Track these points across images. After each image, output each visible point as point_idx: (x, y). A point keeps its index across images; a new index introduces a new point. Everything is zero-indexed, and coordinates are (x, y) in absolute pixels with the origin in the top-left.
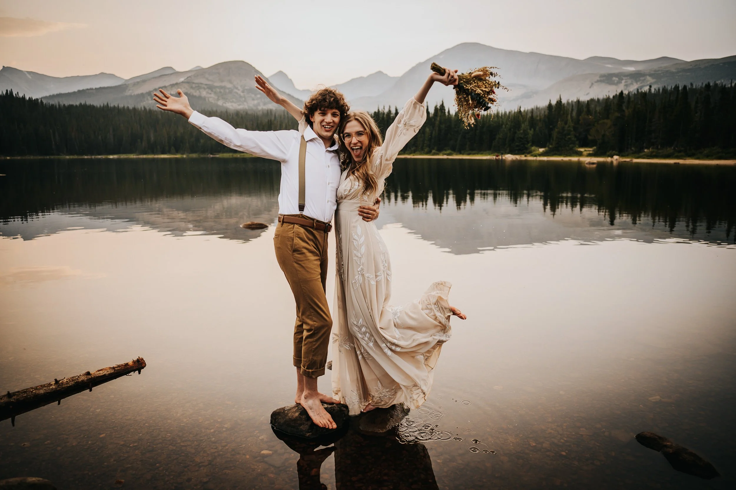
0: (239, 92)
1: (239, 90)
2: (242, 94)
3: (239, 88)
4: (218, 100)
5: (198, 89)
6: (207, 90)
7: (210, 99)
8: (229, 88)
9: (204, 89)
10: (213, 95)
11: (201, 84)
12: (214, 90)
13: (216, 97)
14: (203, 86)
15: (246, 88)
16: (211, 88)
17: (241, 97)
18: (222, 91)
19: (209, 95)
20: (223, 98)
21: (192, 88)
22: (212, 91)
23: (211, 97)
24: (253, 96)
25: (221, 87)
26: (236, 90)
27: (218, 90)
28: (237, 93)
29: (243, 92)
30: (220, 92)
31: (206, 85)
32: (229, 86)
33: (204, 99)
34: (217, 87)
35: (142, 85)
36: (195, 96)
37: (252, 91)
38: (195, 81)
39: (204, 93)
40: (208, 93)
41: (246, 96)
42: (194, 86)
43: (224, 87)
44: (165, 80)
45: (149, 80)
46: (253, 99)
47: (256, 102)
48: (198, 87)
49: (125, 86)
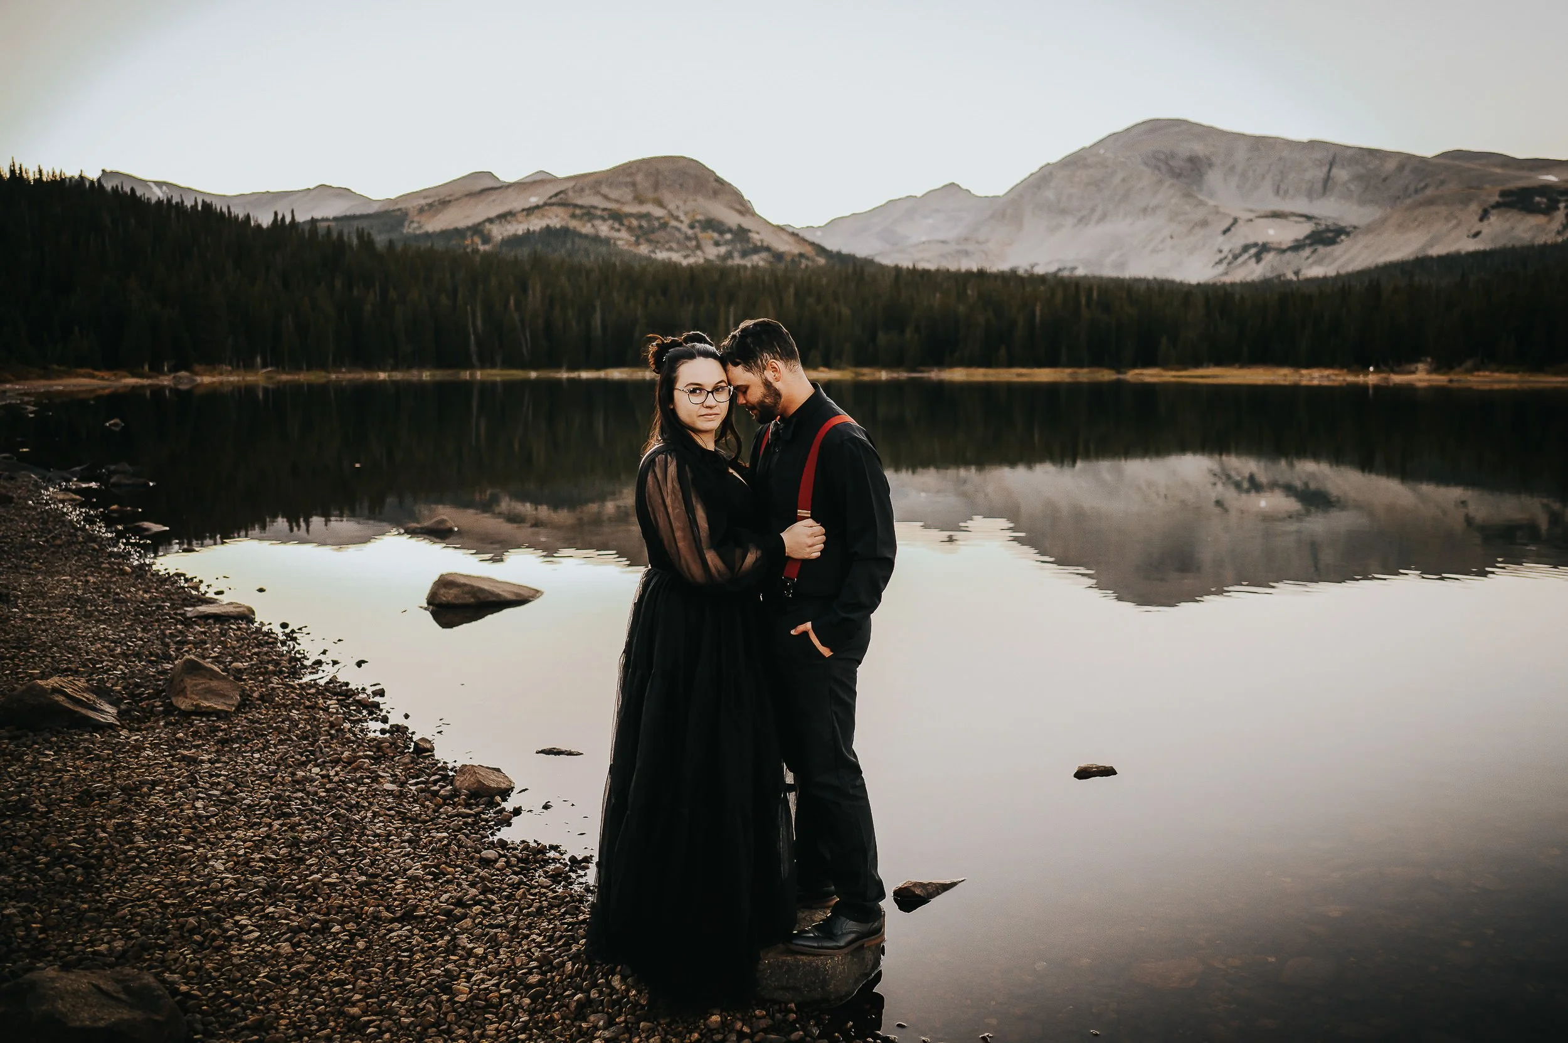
0: (684, 227)
1: (681, 222)
2: (690, 232)
3: (682, 218)
4: (637, 243)
5: (590, 220)
6: (610, 222)
7: (620, 243)
8: (658, 219)
9: (604, 219)
10: (624, 234)
11: (595, 208)
12: (626, 222)
13: (633, 239)
14: (599, 213)
15: (699, 217)
16: (617, 217)
17: (688, 238)
18: (644, 224)
19: (616, 234)
20: (649, 241)
21: (573, 216)
22: (622, 224)
23: (619, 239)
24: (716, 235)
25: (640, 216)
26: (674, 223)
27: (635, 223)
28: (679, 230)
29: (692, 227)
30: (641, 227)
31: (604, 210)
32: (658, 212)
33: (607, 241)
34: (631, 215)
35: (438, 211)
36: (586, 236)
37: (711, 224)
38: (579, 202)
39: (604, 229)
40: (612, 228)
41: (700, 235)
42: (578, 212)
43: (647, 216)
44: (494, 201)
45: (457, 199)
46: (717, 244)
47: (723, 250)
48: (589, 214)
49: (399, 213)
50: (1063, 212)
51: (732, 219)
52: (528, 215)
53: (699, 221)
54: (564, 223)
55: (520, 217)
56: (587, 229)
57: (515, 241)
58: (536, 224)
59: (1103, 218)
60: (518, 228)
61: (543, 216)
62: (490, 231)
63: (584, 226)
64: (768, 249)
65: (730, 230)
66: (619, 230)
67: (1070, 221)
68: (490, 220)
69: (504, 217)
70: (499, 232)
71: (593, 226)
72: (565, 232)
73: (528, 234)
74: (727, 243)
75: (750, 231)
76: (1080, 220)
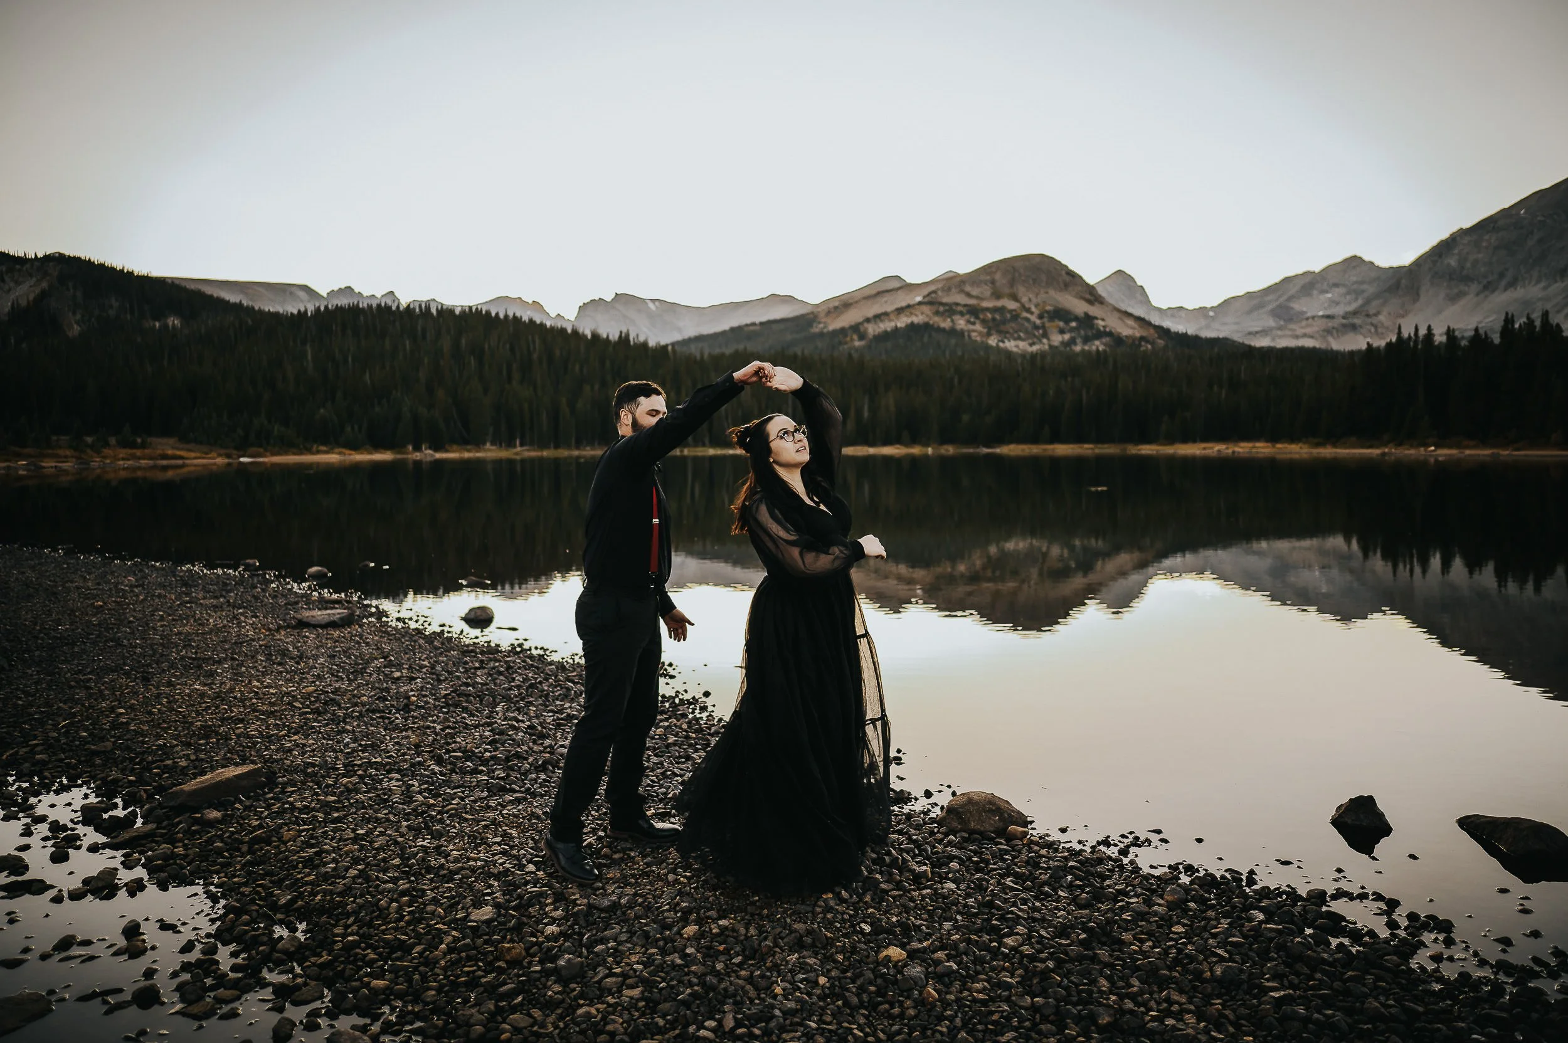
0: (1033, 318)
1: (1032, 313)
2: (1038, 322)
3: (1033, 309)
4: (989, 334)
5: (950, 317)
6: (967, 317)
7: (974, 334)
8: (1011, 311)
9: (962, 314)
10: (978, 327)
11: (957, 304)
12: (981, 316)
13: (985, 330)
14: (960, 308)
15: (1048, 308)
16: (974, 312)
17: (1036, 327)
18: (998, 317)
19: (971, 327)
20: (999, 332)
21: (937, 313)
22: (977, 317)
23: (974, 331)
24: (1061, 324)
25: (995, 310)
26: (1025, 314)
27: (989, 315)
28: (1028, 320)
29: (1041, 317)
30: (994, 319)
31: (965, 305)
32: (1012, 305)
33: (961, 333)
34: (987, 309)
35: (842, 313)
36: (944, 330)
37: (1061, 314)
38: (945, 300)
39: (961, 323)
40: (969, 322)
41: (1047, 325)
42: (941, 309)
43: (1001, 310)
44: (886, 302)
45: (856, 302)
46: (1062, 332)
47: (1067, 337)
48: (950, 310)
49: (812, 316)
50: (1467, 279)
51: (1080, 307)
52: (899, 314)
53: (1048, 312)
54: (926, 320)
55: (892, 316)
56: (946, 324)
57: (885, 336)
58: (902, 322)
59: (1512, 284)
60: (887, 326)
61: (911, 314)
62: (866, 330)
63: (945, 320)
64: (1110, 334)
65: (1076, 319)
66: (973, 324)
67: (1474, 287)
68: (868, 320)
69: (878, 317)
70: (872, 330)
71: (952, 321)
72: (926, 326)
73: (896, 329)
74: (1072, 330)
75: (1096, 318)
76: (1486, 288)
